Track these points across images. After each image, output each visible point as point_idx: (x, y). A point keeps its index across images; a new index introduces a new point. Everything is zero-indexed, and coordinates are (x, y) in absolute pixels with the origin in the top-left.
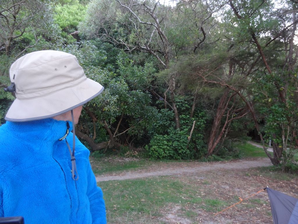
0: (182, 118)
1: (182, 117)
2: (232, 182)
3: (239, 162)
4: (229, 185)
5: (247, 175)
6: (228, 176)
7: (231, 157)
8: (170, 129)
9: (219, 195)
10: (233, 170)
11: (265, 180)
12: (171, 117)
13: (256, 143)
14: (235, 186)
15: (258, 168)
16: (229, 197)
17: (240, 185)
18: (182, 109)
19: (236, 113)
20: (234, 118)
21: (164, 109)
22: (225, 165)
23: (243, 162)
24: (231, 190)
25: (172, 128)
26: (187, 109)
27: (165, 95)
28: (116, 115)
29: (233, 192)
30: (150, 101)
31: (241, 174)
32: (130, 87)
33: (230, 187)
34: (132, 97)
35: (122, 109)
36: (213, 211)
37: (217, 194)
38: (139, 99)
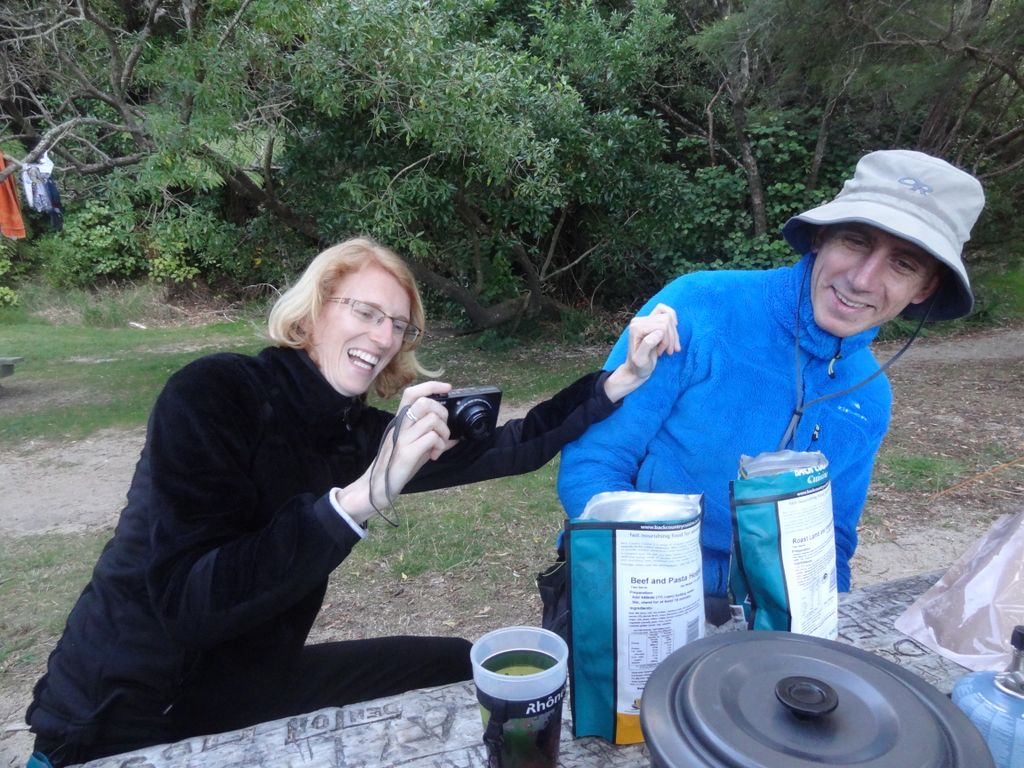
0: (775, 196)
1: (778, 191)
2: (973, 402)
4: (963, 413)
6: (956, 384)
8: (732, 239)
9: (932, 445)
10: (968, 364)
12: (733, 196)
14: (985, 416)
16: (967, 450)
17: (1003, 412)
18: (778, 160)
19: (989, 152)
21: (708, 169)
22: (937, 349)
23: (1009, 335)
24: (971, 427)
25: (739, 234)
26: (796, 159)
27: (709, 113)
28: (550, 207)
29: (981, 434)
30: (664, 146)
31: (1003, 376)
32: (587, 100)
33: (968, 420)
34: (599, 139)
35: (570, 183)
36: (921, 488)
37: (923, 441)
38: (627, 142)
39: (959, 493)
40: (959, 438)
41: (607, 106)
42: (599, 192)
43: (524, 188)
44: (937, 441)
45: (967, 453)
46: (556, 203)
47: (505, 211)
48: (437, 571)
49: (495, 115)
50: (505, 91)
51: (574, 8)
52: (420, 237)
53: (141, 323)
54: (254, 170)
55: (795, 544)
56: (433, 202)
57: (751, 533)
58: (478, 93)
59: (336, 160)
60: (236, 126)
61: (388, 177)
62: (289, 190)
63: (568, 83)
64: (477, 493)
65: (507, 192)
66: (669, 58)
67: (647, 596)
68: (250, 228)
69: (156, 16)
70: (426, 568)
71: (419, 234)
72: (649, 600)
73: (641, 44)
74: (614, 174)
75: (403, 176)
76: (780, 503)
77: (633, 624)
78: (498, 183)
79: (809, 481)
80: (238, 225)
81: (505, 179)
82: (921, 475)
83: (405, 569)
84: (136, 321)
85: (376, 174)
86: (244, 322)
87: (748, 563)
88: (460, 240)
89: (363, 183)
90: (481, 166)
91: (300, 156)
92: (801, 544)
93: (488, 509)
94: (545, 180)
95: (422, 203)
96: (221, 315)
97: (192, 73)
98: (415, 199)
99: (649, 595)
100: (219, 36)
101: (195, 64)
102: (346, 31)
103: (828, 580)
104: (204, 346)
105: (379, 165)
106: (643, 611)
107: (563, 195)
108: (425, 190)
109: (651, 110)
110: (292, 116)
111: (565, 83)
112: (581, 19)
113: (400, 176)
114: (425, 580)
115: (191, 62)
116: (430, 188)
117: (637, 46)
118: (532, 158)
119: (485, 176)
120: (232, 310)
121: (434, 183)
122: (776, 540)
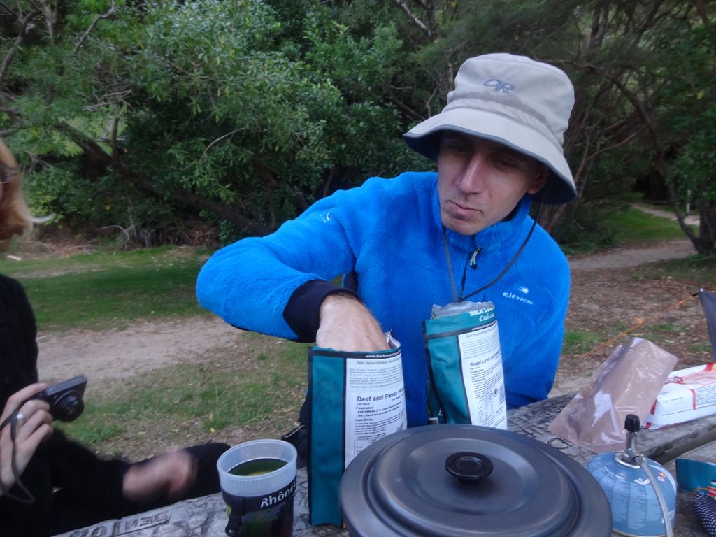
2: (604, 295)
3: (613, 252)
4: (598, 302)
5: (636, 279)
6: (593, 284)
7: (592, 244)
9: (580, 323)
10: (600, 272)
11: (681, 287)
13: (652, 207)
14: (613, 304)
15: (662, 264)
16: (602, 326)
17: (623, 301)
19: (607, 135)
20: (602, 151)
22: (580, 262)
23: (624, 253)
24: (604, 311)
27: (428, 106)
28: (321, 168)
29: (610, 315)
30: (398, 127)
31: (622, 278)
32: (346, 95)
33: (602, 306)
34: (354, 121)
35: (335, 151)
36: (574, 351)
37: (574, 321)
38: (373, 124)
39: (598, 353)
40: (596, 318)
41: (359, 100)
42: (355, 158)
43: (302, 154)
44: (583, 321)
45: (602, 328)
46: (325, 165)
47: (290, 170)
48: (238, 425)
49: (279, 102)
50: (287, 86)
51: (335, 33)
52: (228, 188)
53: (17, 256)
54: (104, 141)
55: (472, 367)
56: (237, 163)
57: (440, 360)
58: (268, 87)
59: (166, 134)
60: (88, 108)
61: (204, 146)
62: (131, 156)
63: (332, 84)
64: (270, 368)
65: (290, 157)
66: (400, 69)
67: (370, 410)
68: (101, 183)
69: (27, 29)
70: (230, 423)
71: (228, 186)
72: (371, 413)
73: (381, 59)
74: (365, 146)
75: (215, 145)
76: (460, 336)
77: (358, 432)
78: (284, 150)
79: (481, 320)
80: (92, 182)
81: (289, 148)
82: (573, 343)
83: (213, 425)
84: (13, 254)
85: (194, 143)
86: (99, 254)
87: (439, 382)
88: (259, 193)
89: (185, 150)
90: (271, 138)
91: (138, 131)
92: (476, 366)
93: (277, 379)
94: (317, 149)
95: (229, 164)
96: (80, 249)
97: (53, 69)
98: (224, 161)
99: (371, 410)
100: (75, 43)
101: (56, 62)
102: (170, 40)
103: (498, 395)
104: (68, 272)
105: (198, 137)
106: (366, 422)
107: (330, 160)
108: (231, 155)
109: (389, 103)
110: (131, 101)
111: (330, 83)
112: (340, 41)
113: (213, 145)
114: (228, 432)
115: (53, 61)
116: (235, 153)
117: (378, 60)
118: (307, 134)
119: (274, 145)
120: (90, 245)
121: (237, 150)
122: (458, 365)
